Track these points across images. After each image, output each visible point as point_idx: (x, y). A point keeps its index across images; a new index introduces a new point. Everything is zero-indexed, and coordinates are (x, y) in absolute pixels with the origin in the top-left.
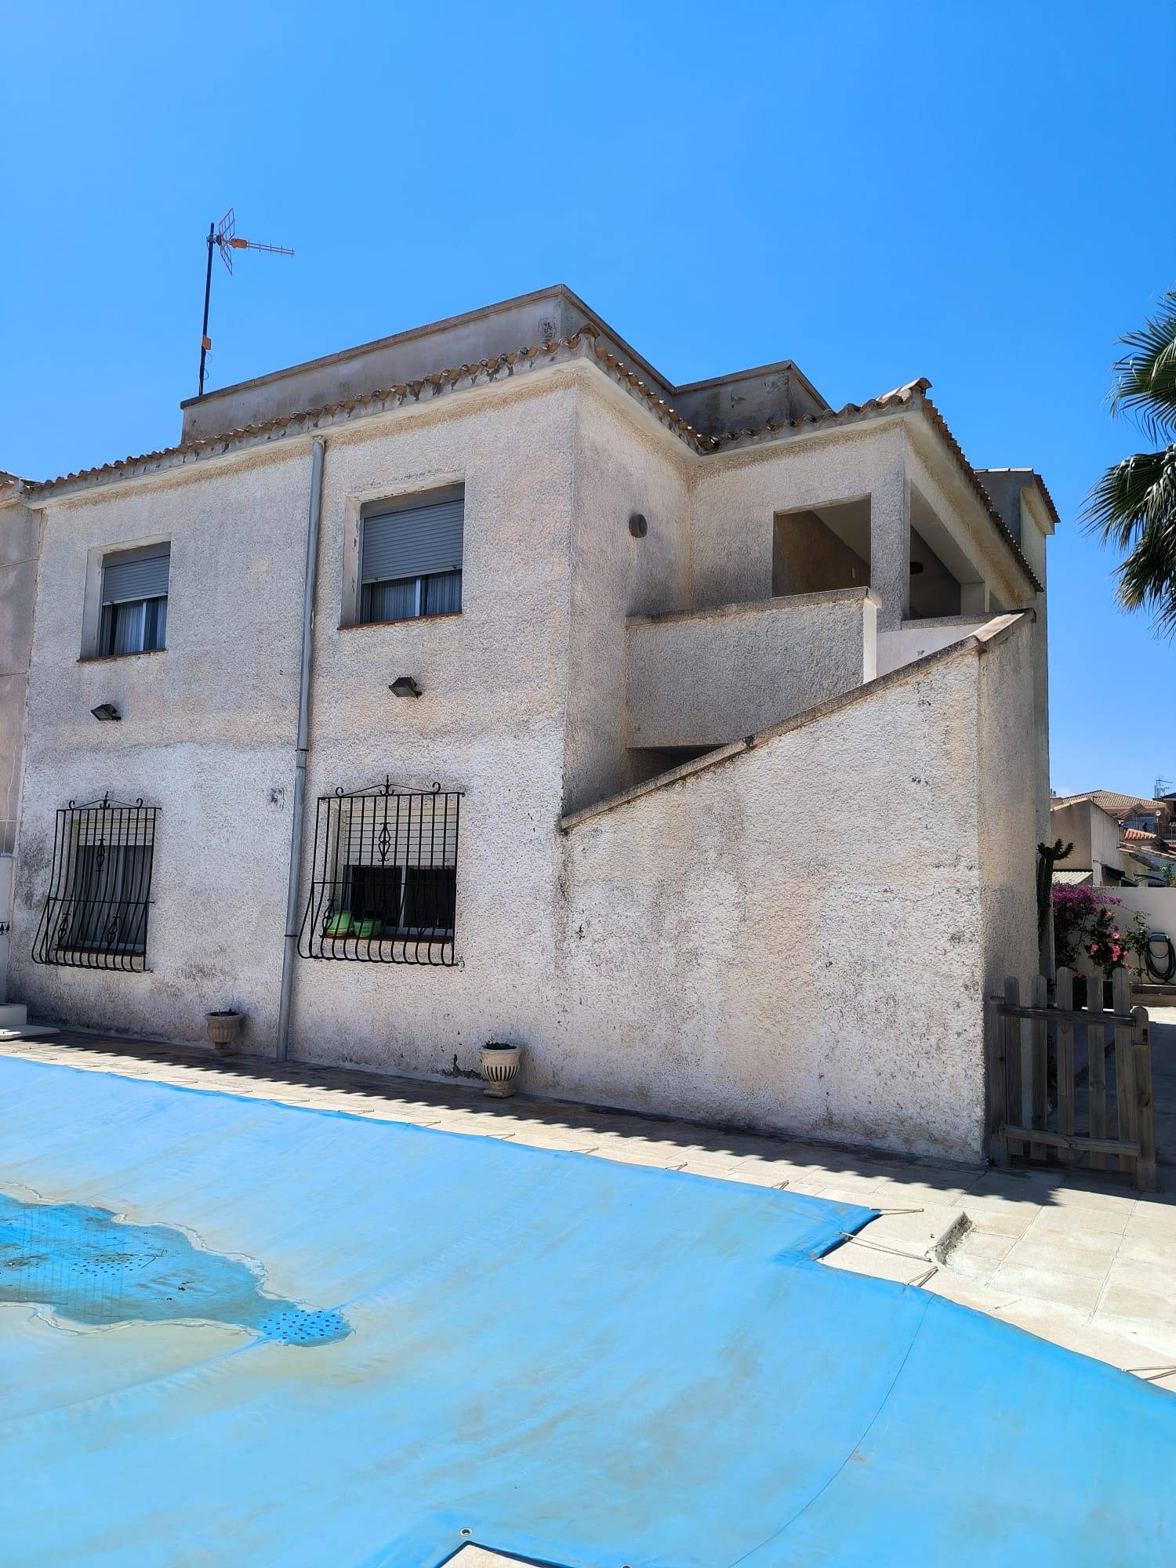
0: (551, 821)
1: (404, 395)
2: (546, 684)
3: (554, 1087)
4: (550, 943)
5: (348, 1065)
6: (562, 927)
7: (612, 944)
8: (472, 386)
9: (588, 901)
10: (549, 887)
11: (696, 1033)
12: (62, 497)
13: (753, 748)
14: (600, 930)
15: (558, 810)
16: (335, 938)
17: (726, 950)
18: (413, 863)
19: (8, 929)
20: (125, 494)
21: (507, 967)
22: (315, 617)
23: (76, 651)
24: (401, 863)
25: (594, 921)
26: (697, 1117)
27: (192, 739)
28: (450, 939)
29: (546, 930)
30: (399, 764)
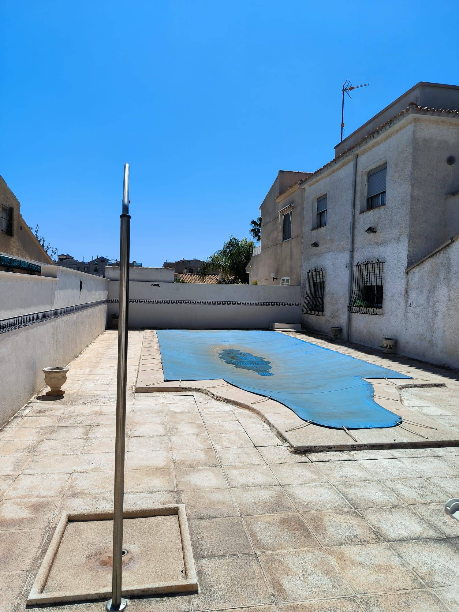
0: (404, 270)
1: (371, 137)
2: (404, 225)
3: (404, 352)
4: (403, 308)
5: (361, 344)
6: (406, 303)
7: (418, 309)
8: (385, 130)
9: (413, 294)
10: (404, 291)
11: (436, 337)
12: (307, 184)
13: (454, 241)
14: (415, 304)
15: (406, 266)
16: (358, 307)
17: (444, 310)
18: (378, 284)
19: (300, 305)
20: (318, 181)
21: (394, 316)
22: (354, 211)
23: (311, 228)
24: (375, 284)
25: (414, 302)
26: (436, 363)
27: (332, 251)
28: (381, 307)
29: (403, 304)
30: (372, 254)
